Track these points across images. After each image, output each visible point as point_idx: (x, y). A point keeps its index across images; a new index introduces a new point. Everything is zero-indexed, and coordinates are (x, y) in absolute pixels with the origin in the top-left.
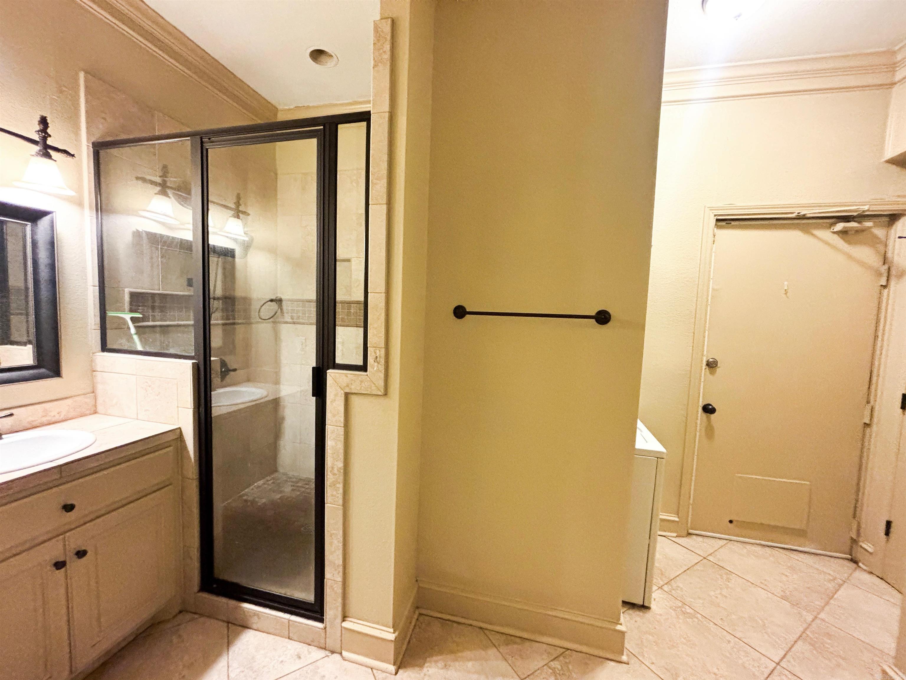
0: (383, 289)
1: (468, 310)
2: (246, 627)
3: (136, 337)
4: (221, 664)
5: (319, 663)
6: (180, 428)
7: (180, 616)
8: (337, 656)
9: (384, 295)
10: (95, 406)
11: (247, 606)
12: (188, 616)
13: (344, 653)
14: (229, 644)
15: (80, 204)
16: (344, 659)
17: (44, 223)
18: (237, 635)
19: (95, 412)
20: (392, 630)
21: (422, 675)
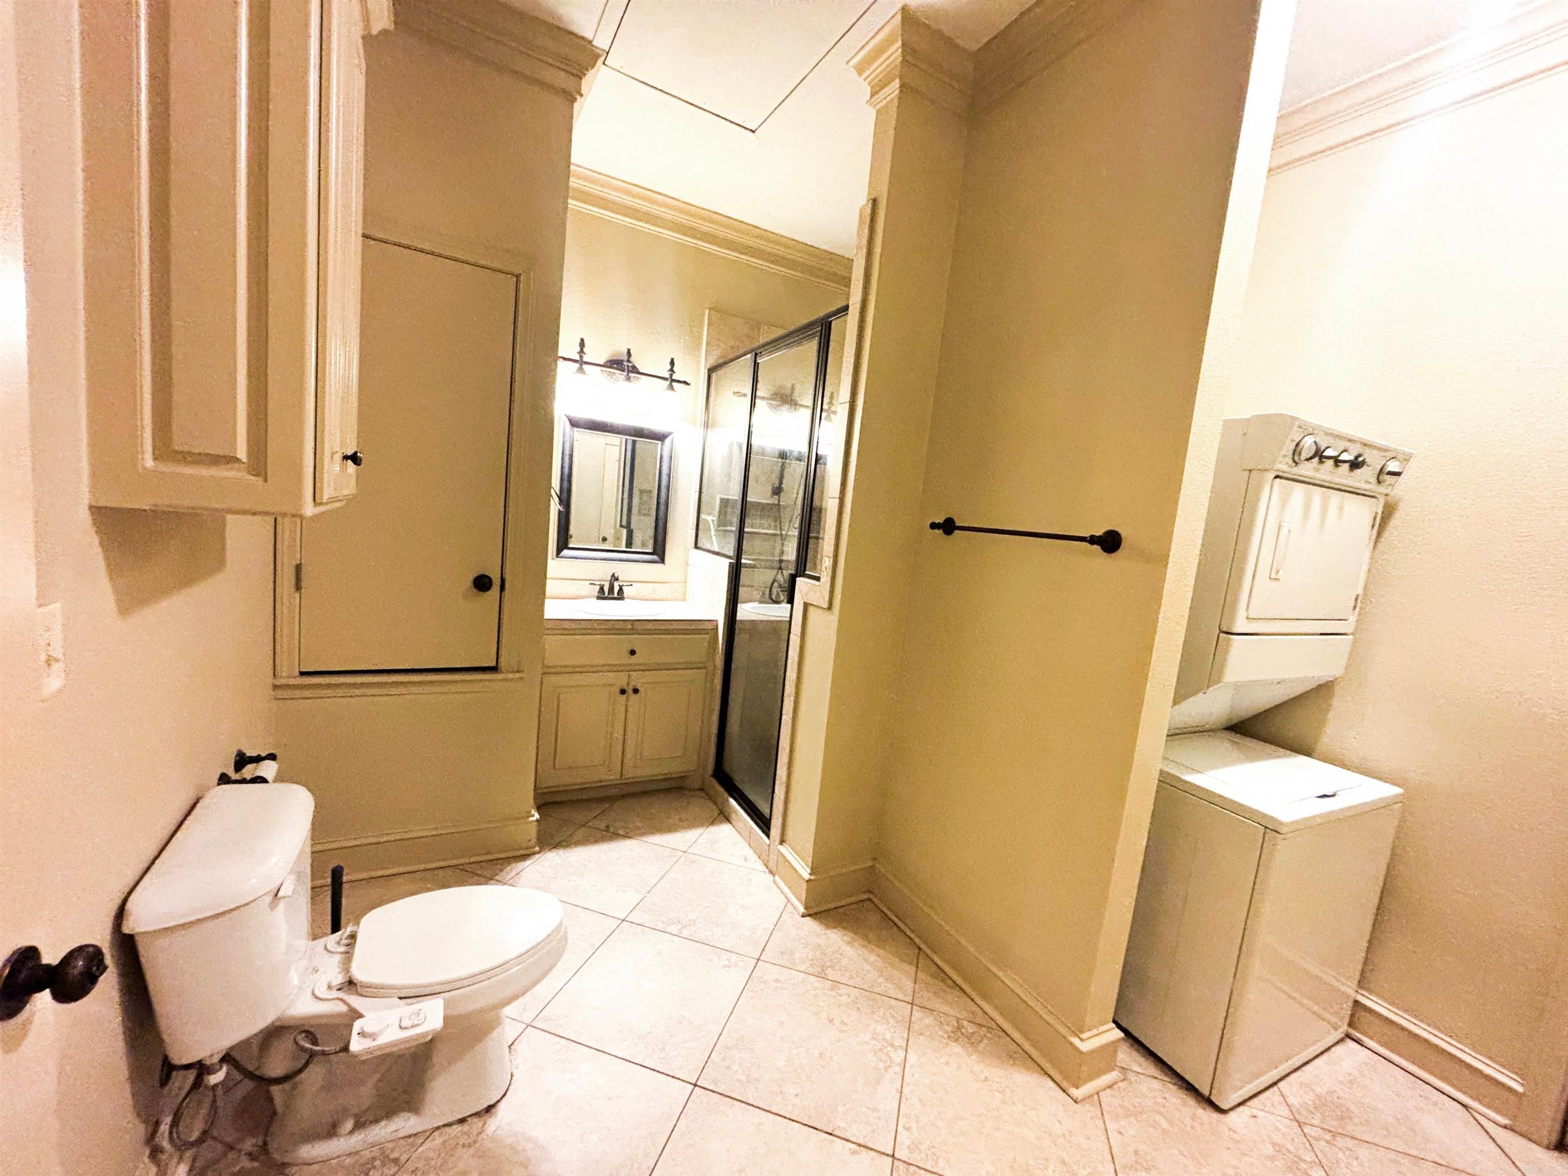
0: (837, 494)
1: (957, 525)
2: (728, 820)
3: (714, 538)
4: (698, 831)
5: (755, 872)
6: (717, 621)
7: (697, 792)
8: (770, 877)
9: (837, 500)
10: (685, 594)
11: (732, 802)
12: (702, 794)
13: (777, 877)
14: (712, 823)
15: (694, 423)
16: (774, 882)
17: (668, 441)
18: (721, 822)
19: (684, 600)
20: (809, 871)
21: (823, 932)
